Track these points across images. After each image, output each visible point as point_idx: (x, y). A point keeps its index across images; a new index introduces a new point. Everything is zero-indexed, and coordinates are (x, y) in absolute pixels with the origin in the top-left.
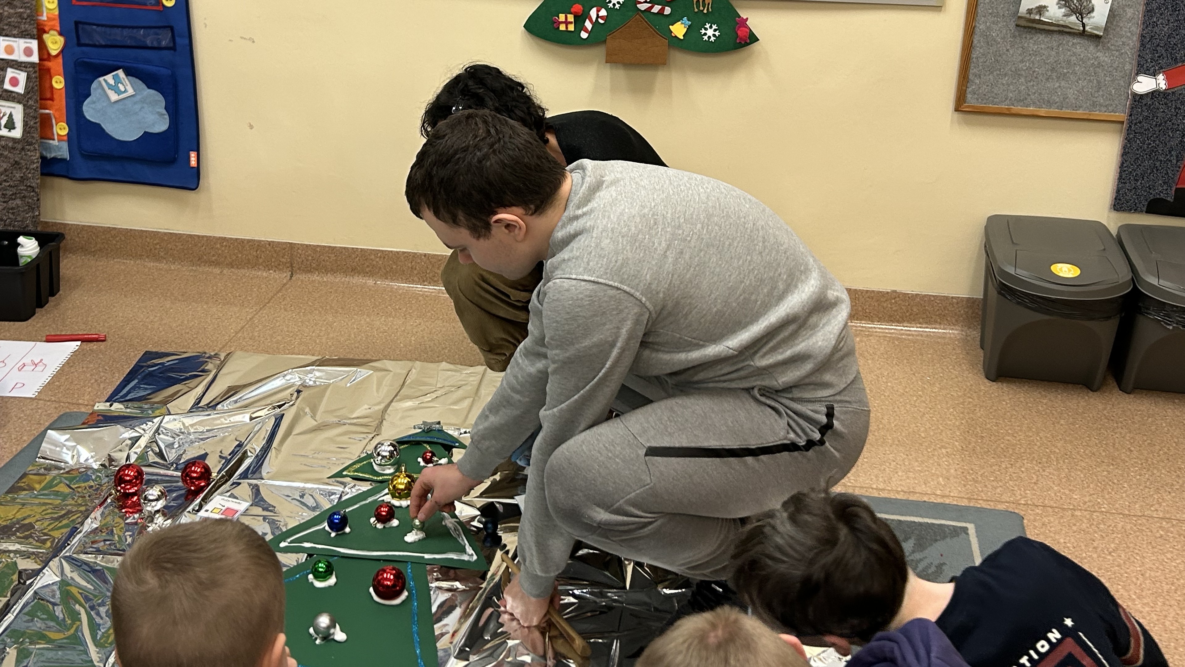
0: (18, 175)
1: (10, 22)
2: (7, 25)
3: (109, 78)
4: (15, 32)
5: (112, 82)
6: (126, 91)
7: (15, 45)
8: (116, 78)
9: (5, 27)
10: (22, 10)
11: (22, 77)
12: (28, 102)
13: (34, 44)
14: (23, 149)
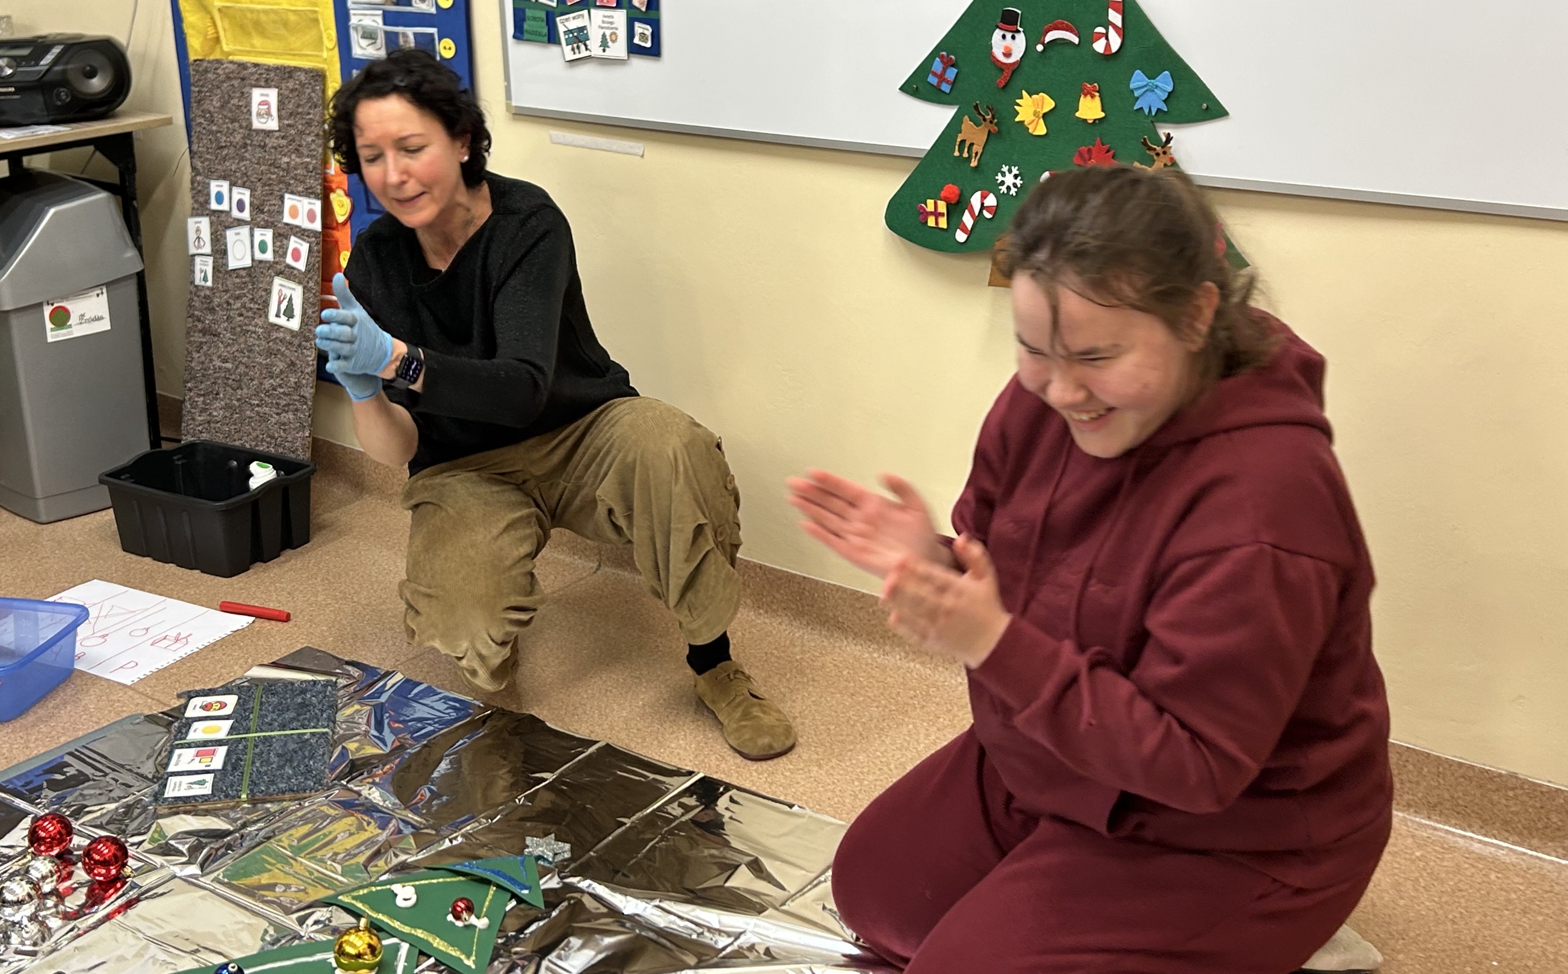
1: (296, 175)
2: (293, 178)
4: (300, 189)
7: (298, 205)
9: (292, 182)
10: (308, 160)
11: (304, 248)
12: (308, 282)
13: (317, 206)
14: (300, 345)
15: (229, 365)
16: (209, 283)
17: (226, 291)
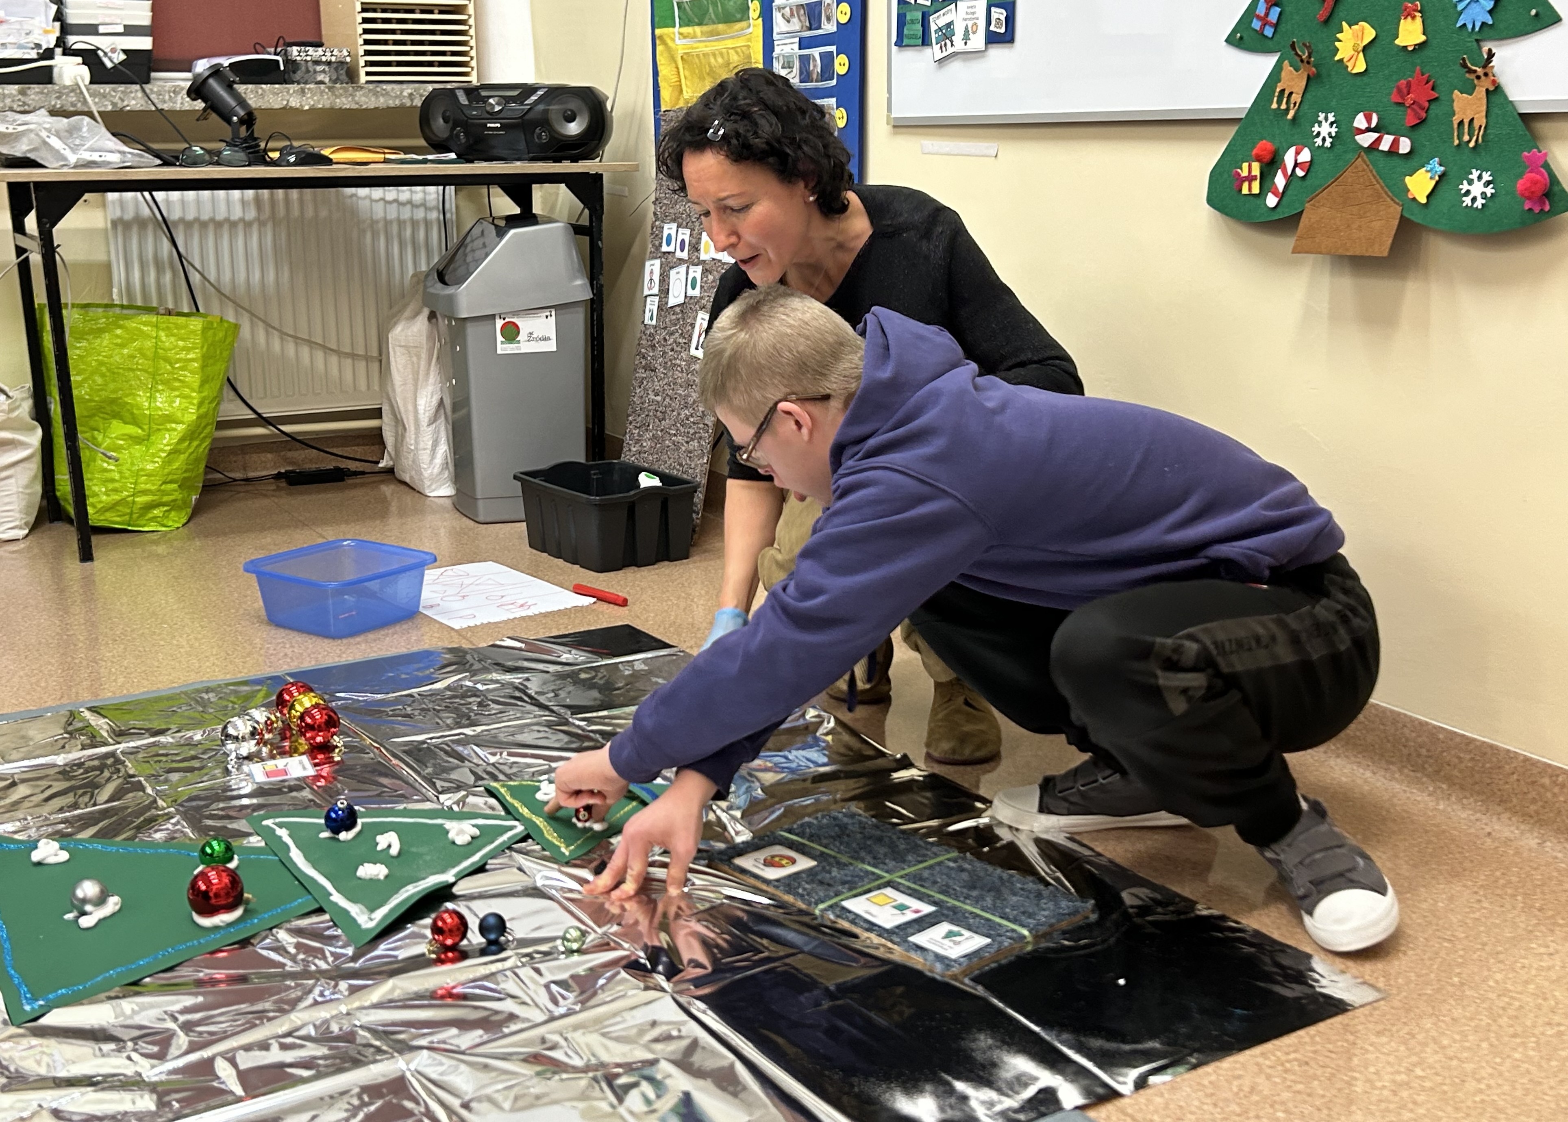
15: (659, 398)
16: (654, 322)
17: (665, 328)
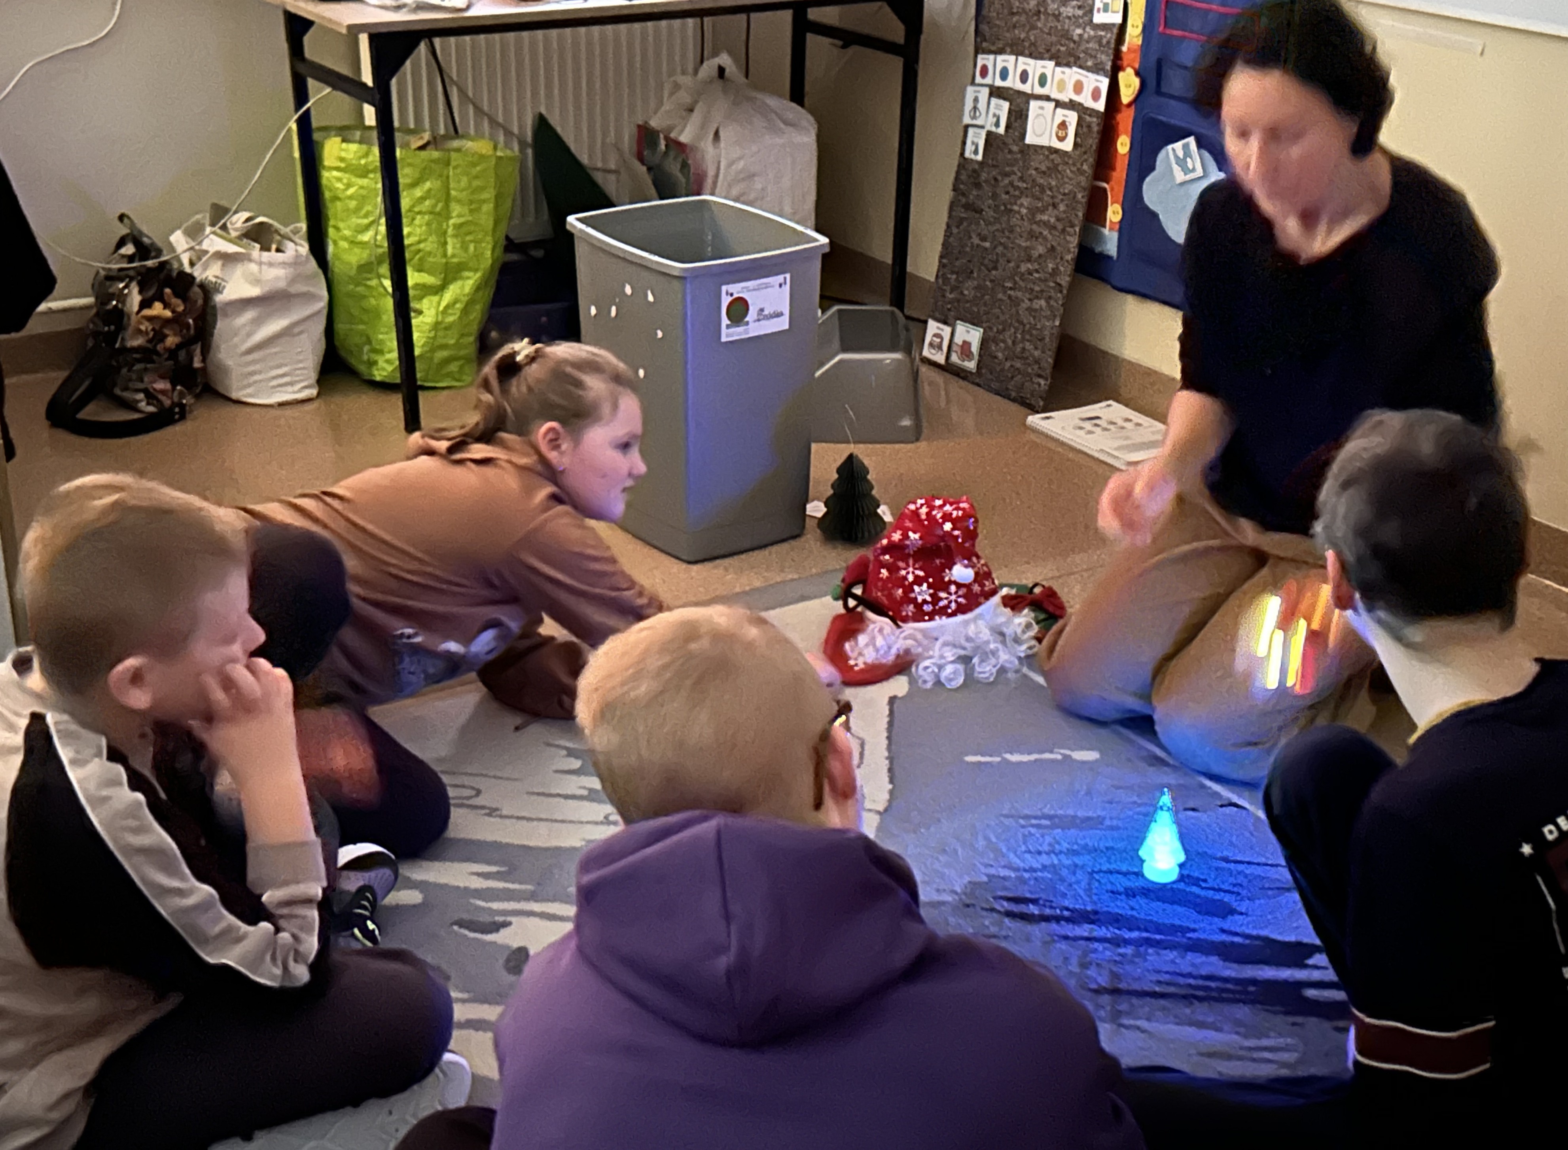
0: (1050, 265)
1: (1087, 48)
2: (1084, 52)
3: (1178, 146)
4: (1090, 63)
5: (1181, 154)
6: (1194, 170)
7: (1085, 81)
8: (1186, 147)
9: (1082, 55)
10: (1103, 33)
12: (1082, 165)
13: (1104, 83)
14: (1063, 231)
16: (980, 157)
17: (996, 167)
